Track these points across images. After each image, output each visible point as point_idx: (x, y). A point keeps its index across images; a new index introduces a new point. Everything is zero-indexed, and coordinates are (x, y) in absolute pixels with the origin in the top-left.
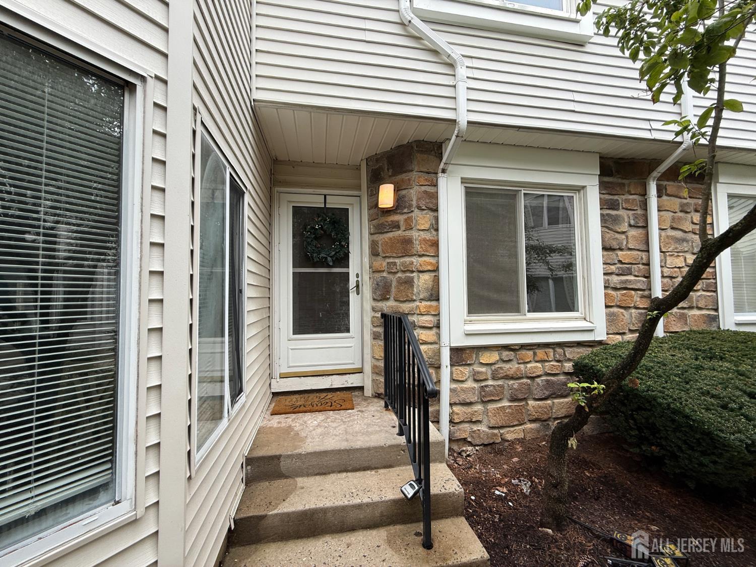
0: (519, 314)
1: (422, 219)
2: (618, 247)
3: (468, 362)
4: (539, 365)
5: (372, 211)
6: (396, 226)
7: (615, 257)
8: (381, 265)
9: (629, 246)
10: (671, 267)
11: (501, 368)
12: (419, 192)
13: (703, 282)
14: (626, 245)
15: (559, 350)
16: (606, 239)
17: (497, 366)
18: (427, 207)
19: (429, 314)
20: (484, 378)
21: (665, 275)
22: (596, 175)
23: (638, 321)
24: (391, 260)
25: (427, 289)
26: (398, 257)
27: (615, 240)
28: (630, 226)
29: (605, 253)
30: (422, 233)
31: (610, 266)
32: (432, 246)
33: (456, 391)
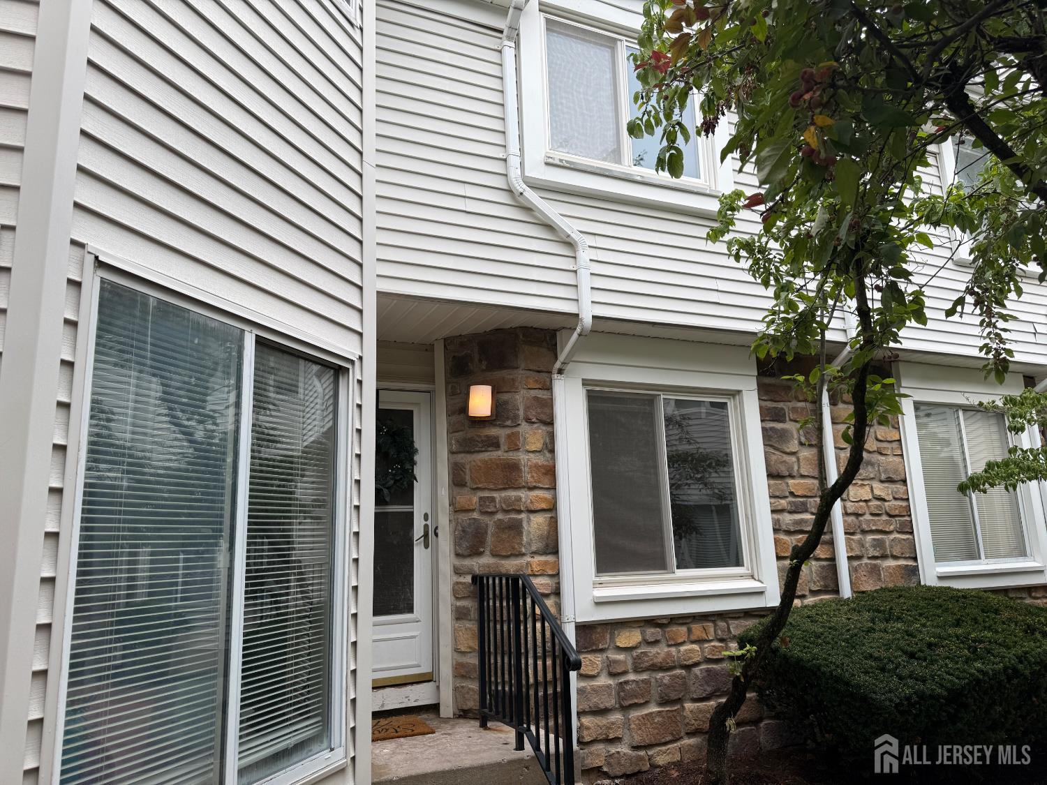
0: (666, 572)
1: (532, 437)
2: (787, 474)
3: (601, 647)
4: (695, 647)
5: (454, 418)
6: (494, 444)
7: (786, 488)
8: (470, 500)
9: (802, 472)
10: (855, 500)
11: (645, 654)
12: (528, 399)
13: (896, 521)
14: (798, 470)
15: (721, 623)
16: (772, 463)
17: (639, 651)
18: (538, 419)
19: (545, 575)
20: (623, 669)
21: (849, 511)
22: (754, 376)
23: (820, 578)
24: (486, 494)
25: (541, 537)
26: (496, 490)
27: (784, 464)
28: (801, 444)
29: (772, 482)
30: (532, 455)
31: (780, 500)
32: (546, 474)
33: (585, 692)
